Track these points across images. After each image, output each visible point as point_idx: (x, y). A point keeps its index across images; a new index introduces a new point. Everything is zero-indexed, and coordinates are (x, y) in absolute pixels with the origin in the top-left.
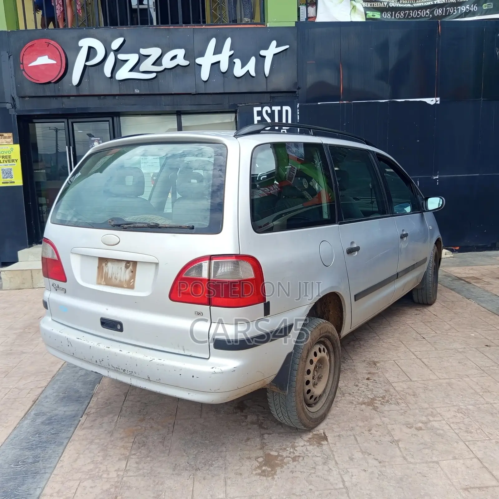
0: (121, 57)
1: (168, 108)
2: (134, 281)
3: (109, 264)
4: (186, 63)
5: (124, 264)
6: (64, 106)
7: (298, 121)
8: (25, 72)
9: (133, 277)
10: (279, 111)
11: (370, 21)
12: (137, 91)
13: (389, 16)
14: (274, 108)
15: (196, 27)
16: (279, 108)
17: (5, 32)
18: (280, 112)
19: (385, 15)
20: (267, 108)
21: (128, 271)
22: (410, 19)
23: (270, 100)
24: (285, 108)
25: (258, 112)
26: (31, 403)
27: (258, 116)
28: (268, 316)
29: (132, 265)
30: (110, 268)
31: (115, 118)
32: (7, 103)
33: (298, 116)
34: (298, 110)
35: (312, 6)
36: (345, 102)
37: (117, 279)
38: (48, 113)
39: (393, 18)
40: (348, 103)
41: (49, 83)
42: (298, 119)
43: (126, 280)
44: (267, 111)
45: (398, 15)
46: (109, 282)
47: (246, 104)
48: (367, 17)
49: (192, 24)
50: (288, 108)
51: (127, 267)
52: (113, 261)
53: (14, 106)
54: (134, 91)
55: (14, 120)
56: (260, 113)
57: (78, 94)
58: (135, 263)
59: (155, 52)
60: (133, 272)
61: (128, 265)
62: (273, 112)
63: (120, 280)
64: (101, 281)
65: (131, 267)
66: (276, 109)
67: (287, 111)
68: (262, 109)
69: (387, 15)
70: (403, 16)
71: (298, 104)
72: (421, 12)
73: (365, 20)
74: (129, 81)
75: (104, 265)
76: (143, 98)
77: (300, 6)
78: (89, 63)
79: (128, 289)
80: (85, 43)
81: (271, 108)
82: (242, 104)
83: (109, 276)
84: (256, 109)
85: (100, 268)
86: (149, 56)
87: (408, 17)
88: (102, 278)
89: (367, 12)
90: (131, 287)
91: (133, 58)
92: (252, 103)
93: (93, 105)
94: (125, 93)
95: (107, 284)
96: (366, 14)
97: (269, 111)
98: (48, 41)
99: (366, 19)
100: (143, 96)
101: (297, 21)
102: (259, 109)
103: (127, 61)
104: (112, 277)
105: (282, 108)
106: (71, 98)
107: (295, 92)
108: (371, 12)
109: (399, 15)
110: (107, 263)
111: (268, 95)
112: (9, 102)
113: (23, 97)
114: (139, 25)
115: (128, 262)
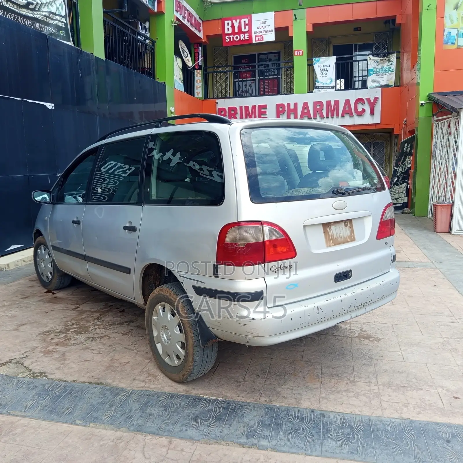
2: (354, 235)
3: (333, 227)
5: (343, 224)
9: (352, 232)
21: (348, 228)
29: (348, 222)
30: (334, 230)
37: (342, 238)
43: (348, 236)
46: (337, 242)
51: (346, 226)
52: (334, 224)
58: (350, 221)
60: (351, 228)
61: (346, 223)
63: (344, 237)
64: (330, 243)
65: (349, 225)
72: (26, 20)
75: (328, 229)
79: (352, 242)
83: (335, 236)
85: (326, 233)
88: (330, 240)
90: (353, 240)
95: (335, 244)
104: (337, 237)
110: (330, 227)
115: (345, 221)
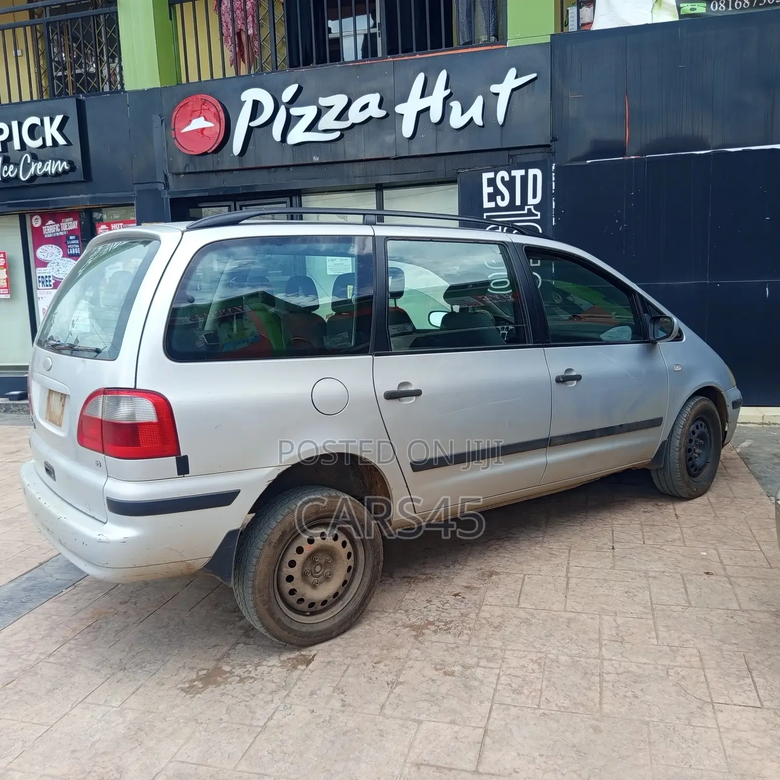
0: (294, 111)
1: (359, 182)
4: (382, 113)
6: (226, 185)
7: (553, 191)
8: (177, 140)
10: (521, 176)
11: (688, 19)
12: (316, 159)
13: (722, 8)
14: (514, 173)
15: (406, 58)
16: (522, 172)
17: (158, 88)
18: (524, 179)
19: (714, 7)
20: (503, 174)
22: (761, 7)
23: (509, 161)
24: (532, 172)
25: (488, 179)
26: (37, 564)
27: (489, 185)
28: (185, 475)
31: (294, 199)
32: (159, 182)
33: (554, 183)
34: (553, 174)
35: (588, 6)
36: (634, 157)
37: (55, 415)
38: (207, 194)
39: (730, 9)
40: (638, 159)
41: (206, 153)
42: (554, 188)
44: (503, 178)
45: (738, 5)
47: (470, 168)
48: (682, 13)
49: (400, 54)
50: (538, 172)
53: (167, 186)
54: (312, 159)
55: (167, 205)
56: (492, 182)
57: (241, 167)
59: (339, 101)
62: (513, 179)
66: (518, 174)
67: (535, 177)
68: (495, 175)
69: (719, 6)
70: (748, 3)
71: (554, 164)
73: (677, 19)
74: (307, 144)
76: (325, 169)
77: (569, 8)
78: (253, 124)
80: (249, 96)
81: (510, 174)
82: (465, 169)
84: (486, 176)
86: (331, 107)
87: (757, 4)
89: (681, 5)
91: (310, 112)
92: (480, 167)
93: (261, 181)
94: (301, 162)
96: (679, 9)
97: (507, 178)
98: (204, 96)
99: (680, 16)
100: (325, 166)
101: (553, 33)
102: (491, 175)
103: (301, 116)
104: (53, 412)
105: (527, 173)
106: (234, 172)
107: (549, 146)
108: (689, 4)
109: (741, 3)
111: (506, 153)
112: (161, 181)
113: (178, 174)
114: (328, 63)
115: (62, 394)
